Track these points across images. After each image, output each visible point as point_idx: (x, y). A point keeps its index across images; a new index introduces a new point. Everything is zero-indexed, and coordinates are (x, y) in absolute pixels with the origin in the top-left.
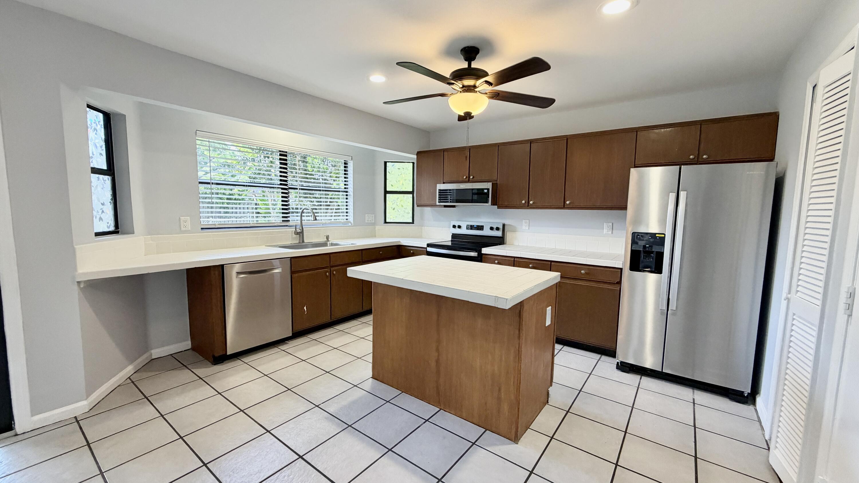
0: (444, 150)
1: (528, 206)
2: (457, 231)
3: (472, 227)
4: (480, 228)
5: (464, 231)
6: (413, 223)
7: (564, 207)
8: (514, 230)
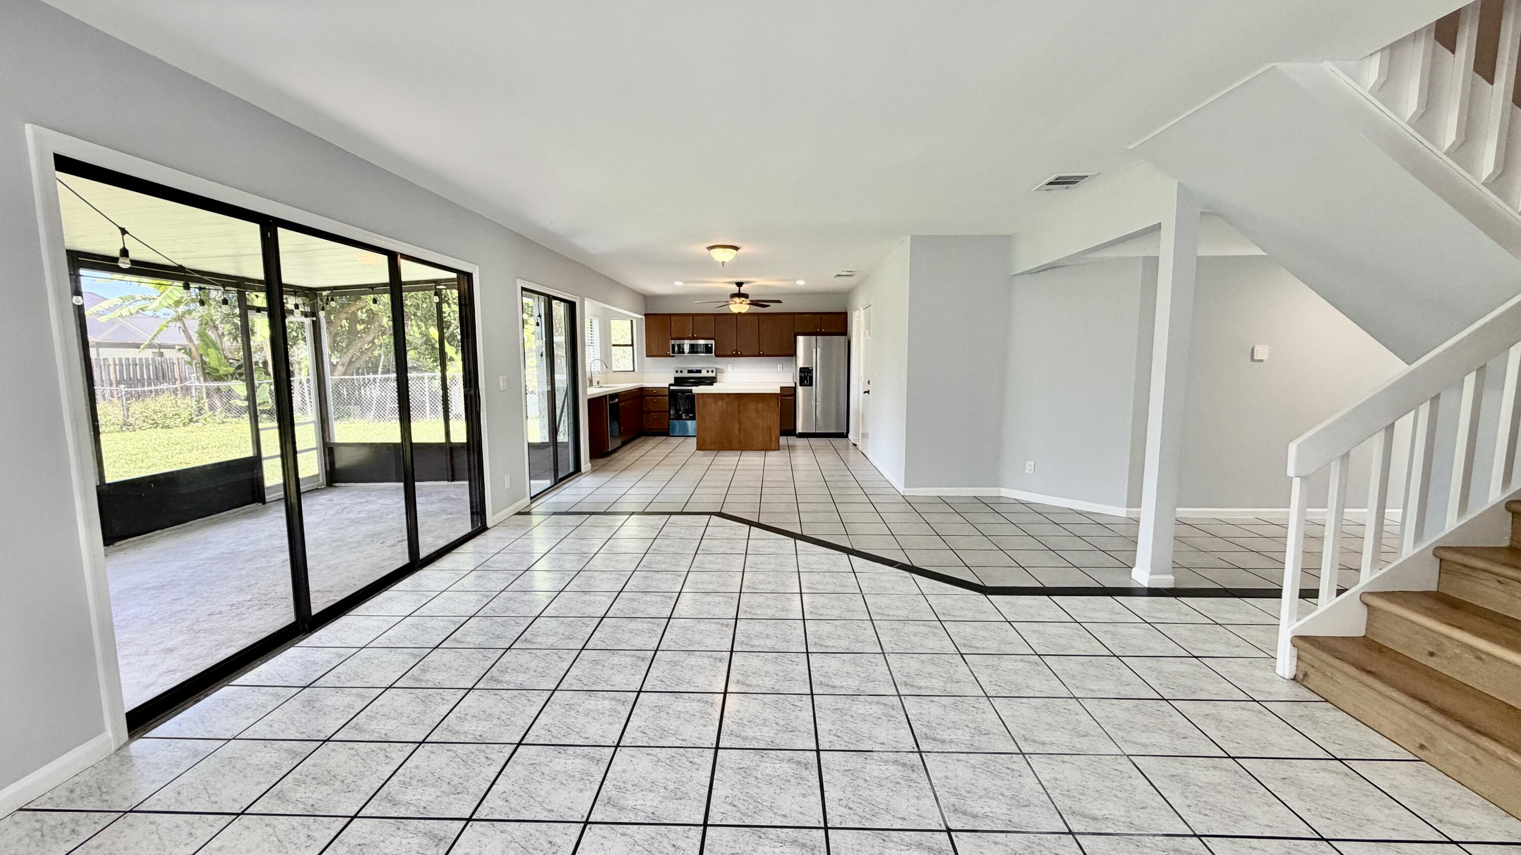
0: (671, 315)
1: (737, 355)
2: (679, 375)
3: (690, 371)
4: (699, 371)
5: (685, 374)
6: (634, 371)
7: (759, 355)
8: (722, 371)
